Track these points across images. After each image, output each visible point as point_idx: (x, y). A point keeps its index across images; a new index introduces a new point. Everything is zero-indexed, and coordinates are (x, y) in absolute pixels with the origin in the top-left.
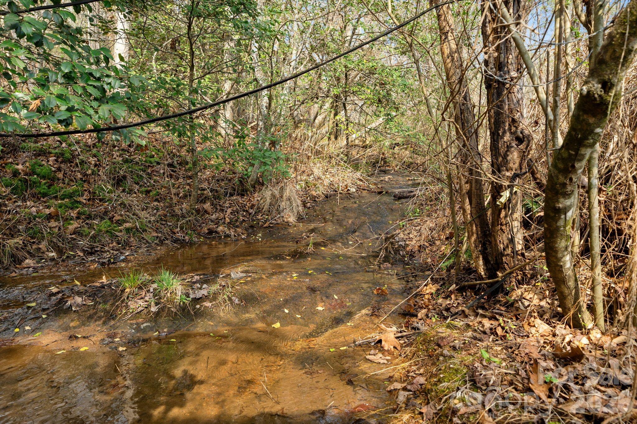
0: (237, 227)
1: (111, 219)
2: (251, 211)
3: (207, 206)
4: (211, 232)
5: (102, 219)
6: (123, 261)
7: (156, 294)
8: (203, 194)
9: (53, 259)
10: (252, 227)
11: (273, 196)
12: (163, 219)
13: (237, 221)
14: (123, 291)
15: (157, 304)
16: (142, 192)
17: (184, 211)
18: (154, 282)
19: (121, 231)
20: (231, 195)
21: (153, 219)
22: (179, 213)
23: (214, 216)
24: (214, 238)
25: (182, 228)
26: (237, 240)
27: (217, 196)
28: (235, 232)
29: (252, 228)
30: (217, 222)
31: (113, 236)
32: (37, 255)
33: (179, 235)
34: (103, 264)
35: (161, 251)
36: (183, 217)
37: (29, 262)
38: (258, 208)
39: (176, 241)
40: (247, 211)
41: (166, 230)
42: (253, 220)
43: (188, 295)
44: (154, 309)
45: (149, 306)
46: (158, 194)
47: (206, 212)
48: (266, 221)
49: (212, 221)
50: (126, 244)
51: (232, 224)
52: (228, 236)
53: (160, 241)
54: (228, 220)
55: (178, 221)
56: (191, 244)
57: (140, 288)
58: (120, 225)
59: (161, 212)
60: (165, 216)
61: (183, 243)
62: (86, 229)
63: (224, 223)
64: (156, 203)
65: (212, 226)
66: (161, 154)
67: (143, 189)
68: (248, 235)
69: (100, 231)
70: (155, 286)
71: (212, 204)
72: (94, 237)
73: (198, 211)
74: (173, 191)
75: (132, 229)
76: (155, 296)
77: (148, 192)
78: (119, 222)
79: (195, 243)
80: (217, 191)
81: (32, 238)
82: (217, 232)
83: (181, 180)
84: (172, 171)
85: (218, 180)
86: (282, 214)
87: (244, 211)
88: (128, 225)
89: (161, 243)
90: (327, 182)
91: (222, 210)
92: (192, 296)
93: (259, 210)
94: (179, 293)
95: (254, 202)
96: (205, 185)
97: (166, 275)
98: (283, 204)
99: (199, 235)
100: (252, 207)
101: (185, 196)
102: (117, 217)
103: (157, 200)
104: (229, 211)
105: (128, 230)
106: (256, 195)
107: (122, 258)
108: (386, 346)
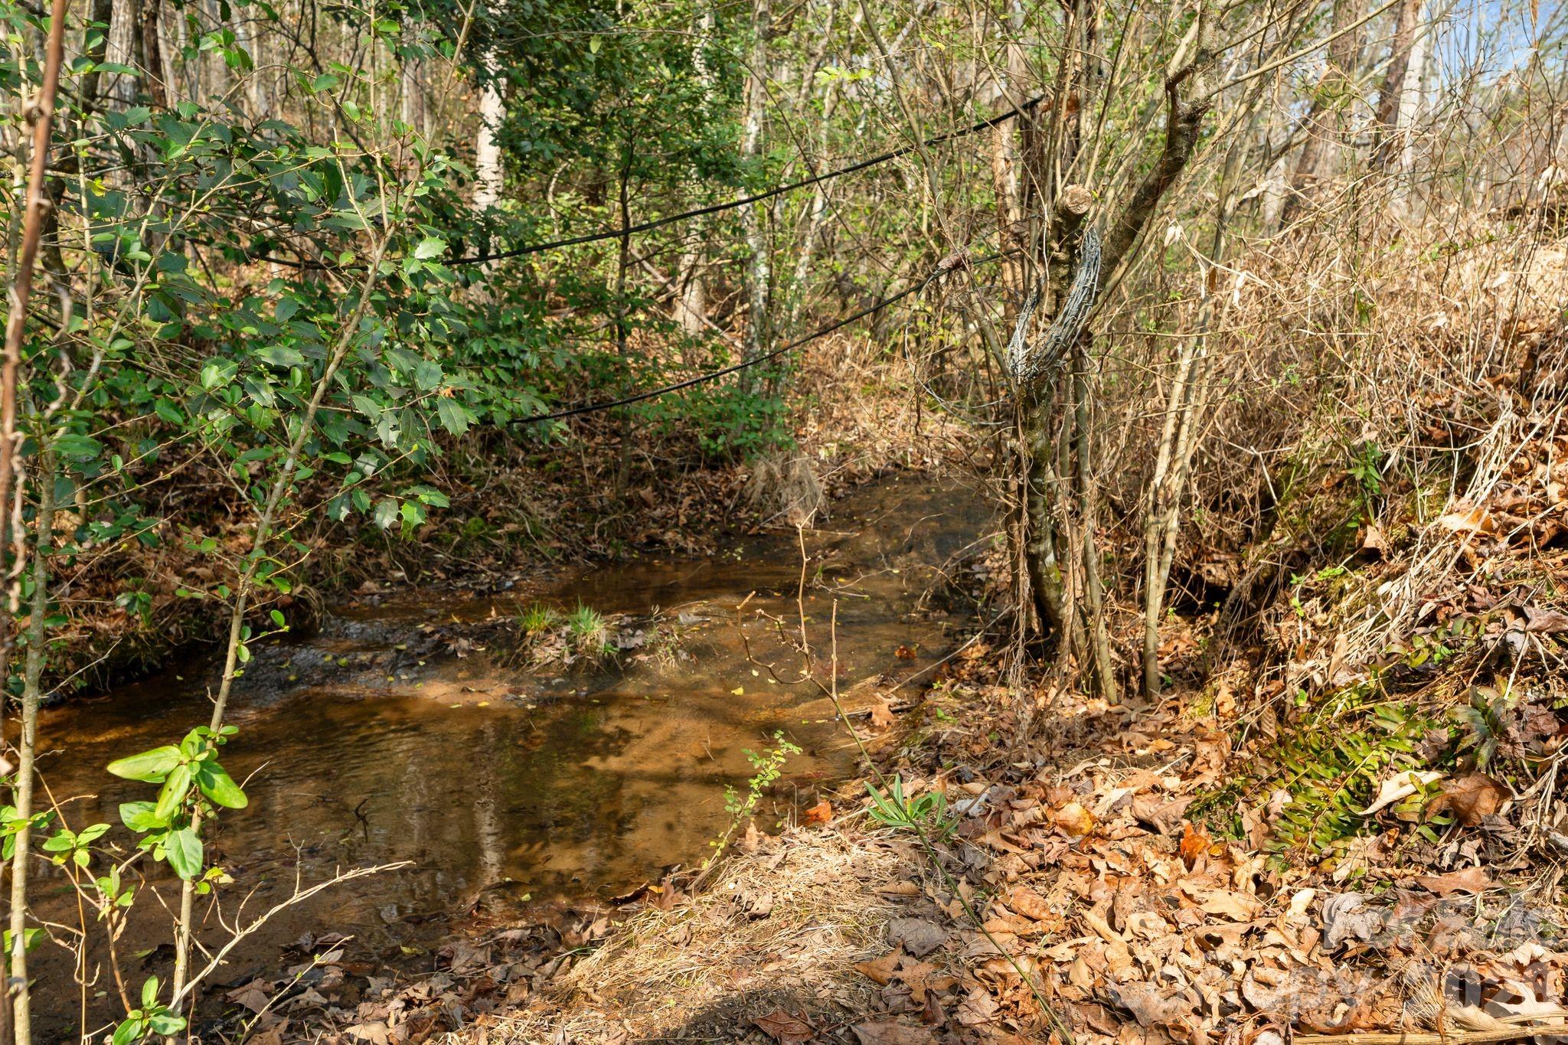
0: (700, 533)
1: (483, 515)
2: (727, 502)
3: (646, 492)
4: (652, 541)
5: (469, 515)
6: (510, 589)
7: (570, 639)
8: (639, 469)
9: (401, 582)
10: (727, 534)
11: (770, 475)
12: (569, 517)
13: (699, 521)
14: (524, 634)
15: (572, 654)
16: (531, 465)
17: (606, 502)
18: (566, 623)
19: (499, 537)
20: (692, 469)
21: (552, 516)
22: (597, 505)
23: (658, 512)
24: (658, 553)
25: (601, 534)
26: (697, 559)
27: (665, 472)
28: (696, 542)
29: (727, 538)
30: (663, 523)
31: (489, 546)
32: (380, 574)
33: (597, 547)
34: (481, 593)
35: (568, 574)
36: (604, 512)
37: (369, 585)
38: (741, 496)
39: (592, 557)
40: (720, 503)
41: (575, 537)
42: (730, 521)
43: (615, 644)
44: (568, 660)
45: (562, 655)
46: (559, 468)
47: (645, 503)
48: (753, 524)
49: (655, 521)
50: (511, 561)
51: (691, 528)
52: (681, 550)
53: (566, 556)
54: (683, 519)
55: (594, 520)
56: (617, 562)
57: (548, 631)
58: (500, 527)
59: (565, 505)
60: (573, 511)
61: (602, 561)
62: (446, 533)
63: (676, 525)
64: (556, 487)
65: (655, 530)
66: (562, 385)
67: (532, 458)
68: (719, 551)
69: (468, 536)
70: (567, 628)
71: (656, 488)
72: (459, 547)
73: (630, 502)
74: (586, 462)
75: (518, 534)
76: (568, 642)
77: (541, 463)
78: (498, 523)
79: (624, 561)
80: (666, 463)
81: (368, 546)
82: (662, 543)
83: (599, 439)
84: (583, 420)
85: (668, 440)
86: (784, 511)
87: (715, 502)
88: (511, 527)
89: (567, 559)
90: (882, 445)
91: (674, 501)
92: (620, 645)
93: (743, 501)
94: (603, 640)
95: (735, 484)
96: (642, 451)
97: (585, 614)
98: (786, 493)
99: (632, 547)
100: (730, 494)
101: (606, 474)
102: (494, 513)
103: (558, 481)
104: (687, 501)
105: (512, 536)
106: (739, 469)
107: (509, 584)
108: (877, 720)
